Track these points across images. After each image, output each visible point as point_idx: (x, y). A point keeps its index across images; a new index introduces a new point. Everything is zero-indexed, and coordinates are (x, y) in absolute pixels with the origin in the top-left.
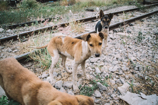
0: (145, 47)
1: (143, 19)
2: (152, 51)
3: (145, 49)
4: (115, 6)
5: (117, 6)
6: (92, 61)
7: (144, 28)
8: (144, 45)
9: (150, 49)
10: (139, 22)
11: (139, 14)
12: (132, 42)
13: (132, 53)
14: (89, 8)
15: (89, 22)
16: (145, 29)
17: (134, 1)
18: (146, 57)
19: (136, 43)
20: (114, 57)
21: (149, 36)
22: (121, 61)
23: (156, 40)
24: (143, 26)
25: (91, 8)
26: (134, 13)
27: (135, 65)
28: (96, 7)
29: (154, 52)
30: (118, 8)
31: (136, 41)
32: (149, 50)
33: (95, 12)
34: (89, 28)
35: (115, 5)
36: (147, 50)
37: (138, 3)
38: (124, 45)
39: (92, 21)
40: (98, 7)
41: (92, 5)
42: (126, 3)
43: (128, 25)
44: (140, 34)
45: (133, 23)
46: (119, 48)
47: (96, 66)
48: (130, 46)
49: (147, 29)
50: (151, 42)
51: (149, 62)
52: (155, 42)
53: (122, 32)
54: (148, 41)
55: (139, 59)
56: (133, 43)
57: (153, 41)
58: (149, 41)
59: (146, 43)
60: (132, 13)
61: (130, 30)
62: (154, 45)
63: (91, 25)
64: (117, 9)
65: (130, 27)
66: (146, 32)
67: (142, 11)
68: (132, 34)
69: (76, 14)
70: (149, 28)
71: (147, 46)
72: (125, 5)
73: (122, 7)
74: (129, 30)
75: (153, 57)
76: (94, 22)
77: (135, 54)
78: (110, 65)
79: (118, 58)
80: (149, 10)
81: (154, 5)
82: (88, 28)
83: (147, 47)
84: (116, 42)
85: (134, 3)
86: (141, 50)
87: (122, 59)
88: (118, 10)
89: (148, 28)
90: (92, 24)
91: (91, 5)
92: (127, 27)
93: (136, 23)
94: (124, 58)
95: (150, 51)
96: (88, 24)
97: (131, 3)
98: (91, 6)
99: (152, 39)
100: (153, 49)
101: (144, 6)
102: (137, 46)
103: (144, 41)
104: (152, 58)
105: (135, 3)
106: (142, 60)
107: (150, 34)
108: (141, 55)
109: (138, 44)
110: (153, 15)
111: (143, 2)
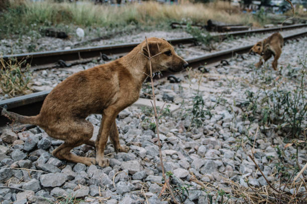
0: (212, 139)
1: (207, 67)
2: (233, 152)
3: (214, 146)
4: (133, 29)
5: (136, 29)
6: (45, 185)
7: (209, 90)
8: (212, 135)
9: (228, 146)
10: (197, 74)
11: (197, 54)
12: (178, 125)
13: (175, 156)
14: (52, 27)
15: (50, 66)
16: (211, 93)
17: (183, 19)
18: (219, 167)
19: (186, 128)
20: (121, 170)
21: (223, 109)
22: (143, 179)
23: (241, 123)
24: (207, 85)
25: (61, 27)
26: (182, 51)
27: (186, 193)
28: (77, 28)
29: (240, 155)
30: (139, 35)
31: (188, 123)
32: (224, 150)
33: (72, 41)
34: (47, 84)
35: (131, 27)
36: (220, 149)
37: (193, 27)
38: (153, 133)
39: (59, 63)
40: (83, 29)
41: (63, 20)
42: (162, 24)
43: (165, 79)
44: (197, 104)
45: (180, 76)
46: (138, 142)
47: (59, 199)
48: (170, 138)
49: (216, 93)
50: (229, 128)
51: (227, 184)
52: (242, 128)
53: (149, 98)
54: (222, 125)
55: (197, 174)
56: (181, 130)
57: (234, 123)
58: (224, 125)
59: (215, 128)
60: (178, 49)
61: (172, 94)
62: (239, 134)
63: (54, 76)
64: (138, 37)
65: (172, 84)
66: (214, 99)
67: (204, 46)
68: (177, 104)
69: (10, 42)
70: (223, 90)
71: (218, 138)
72: (159, 29)
73: (151, 33)
74: (167, 92)
75: (237, 168)
76: (66, 66)
77: (186, 159)
78: (109, 193)
79: (134, 172)
80: (221, 45)
81: (235, 35)
82: (43, 85)
83: (220, 142)
84: (130, 124)
85: (184, 26)
86: (202, 149)
87: (147, 175)
88: (138, 40)
89: (221, 90)
90: (58, 73)
91: (61, 19)
92: (162, 86)
93: (187, 76)
94: (152, 172)
95: (228, 152)
96: (45, 72)
97: (177, 26)
98: (58, 21)
99: (232, 119)
100: (234, 146)
101: (209, 35)
102: (192, 138)
103: (210, 123)
104: (235, 172)
105: (187, 26)
106: (206, 177)
107: (227, 105)
108: (203, 161)
109: (195, 131)
110: (233, 58)
111: (207, 24)
